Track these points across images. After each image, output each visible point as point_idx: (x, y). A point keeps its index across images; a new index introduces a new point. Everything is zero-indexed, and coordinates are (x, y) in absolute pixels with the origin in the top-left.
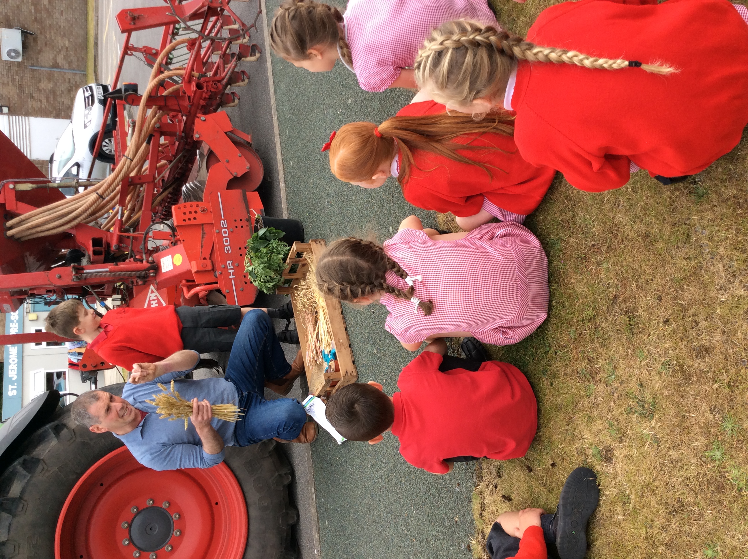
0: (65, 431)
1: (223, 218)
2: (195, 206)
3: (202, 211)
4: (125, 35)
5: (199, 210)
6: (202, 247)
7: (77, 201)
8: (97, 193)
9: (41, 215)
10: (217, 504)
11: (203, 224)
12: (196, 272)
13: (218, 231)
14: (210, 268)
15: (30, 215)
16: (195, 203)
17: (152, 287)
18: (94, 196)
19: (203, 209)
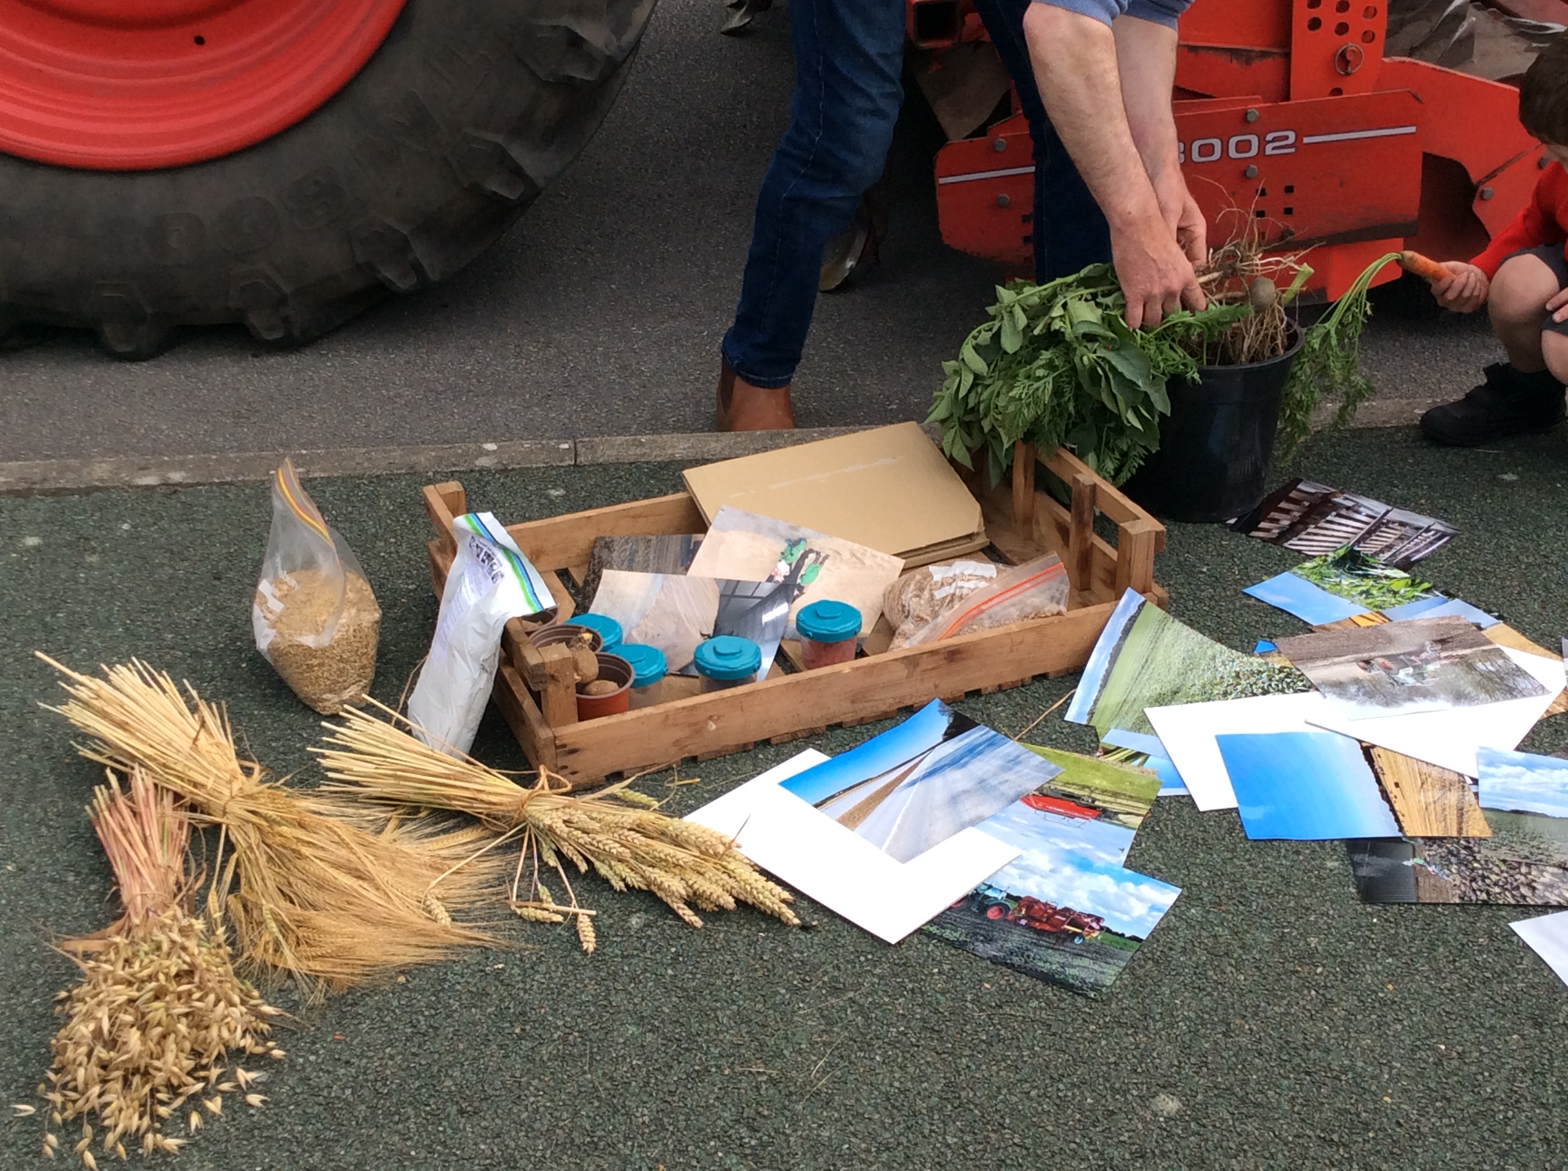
1: (1306, 140)
2: (1368, 24)
3: (1343, 55)
5: (1351, 43)
11: (1288, 56)
13: (1250, 118)
16: (1380, 24)
19: (1349, 57)
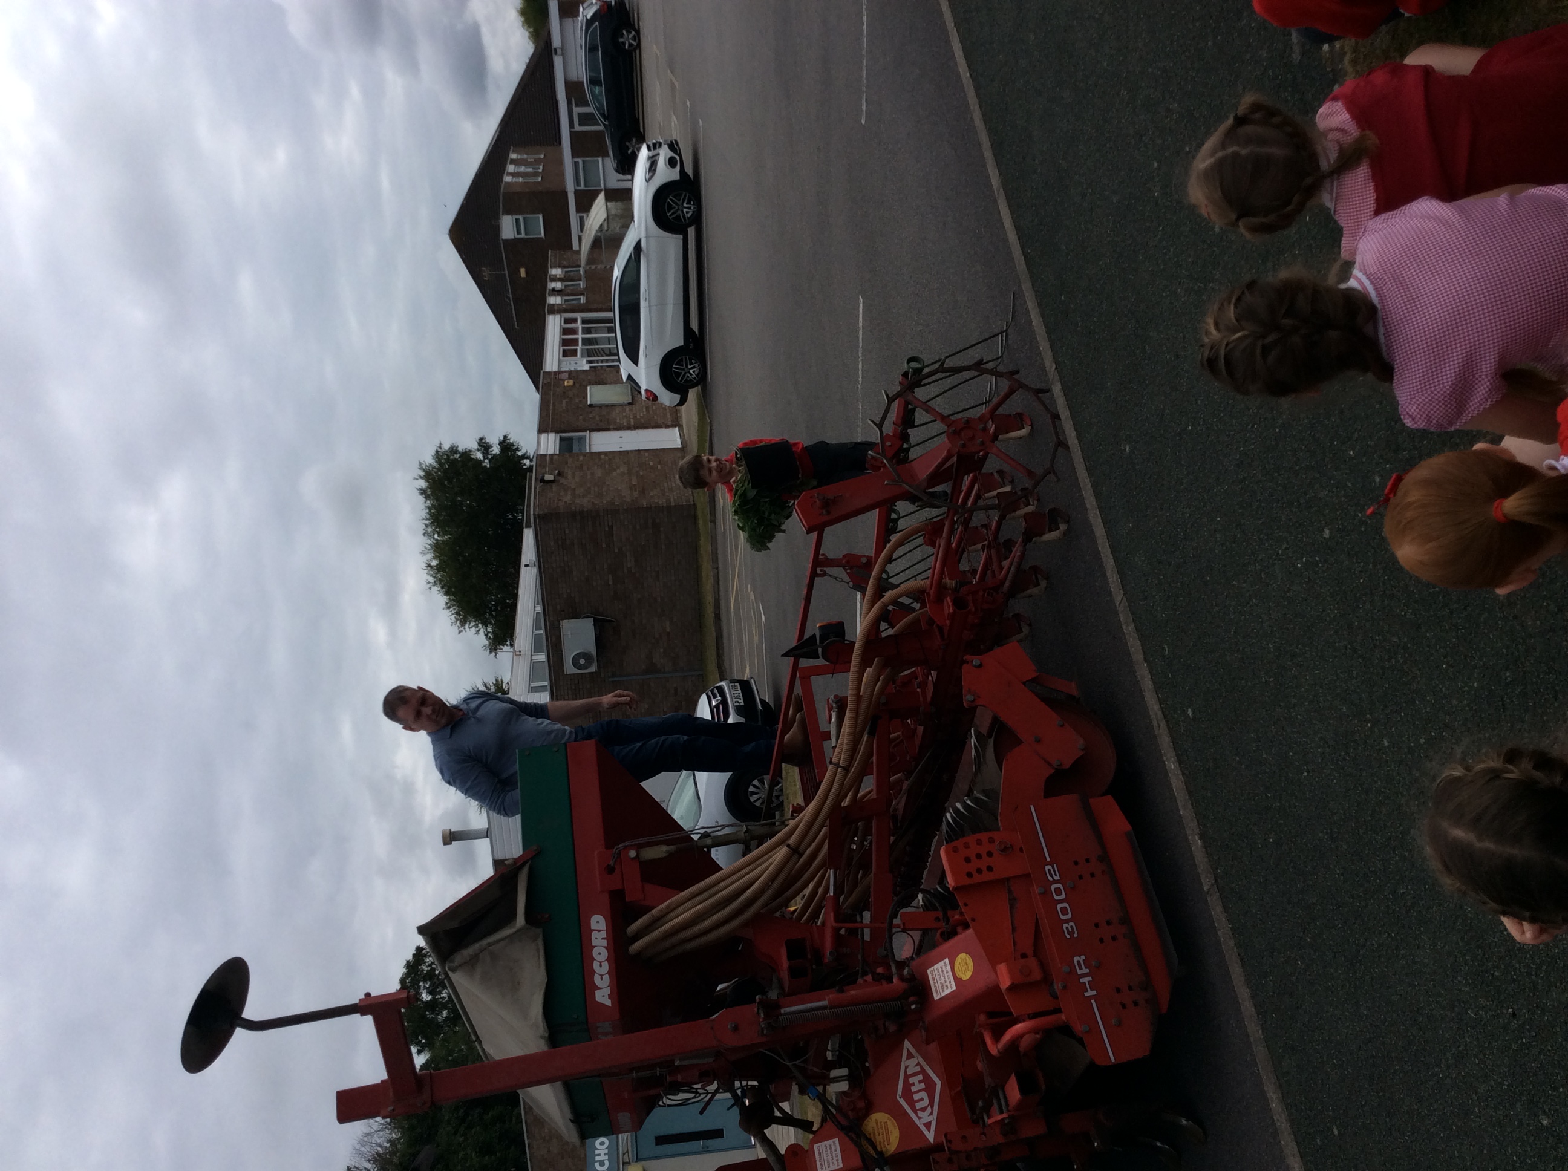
1: (1048, 859)
2: (986, 842)
3: (1003, 851)
4: (814, 537)
5: (996, 849)
6: (1014, 929)
7: (751, 867)
8: (788, 846)
9: (688, 905)
11: (1008, 879)
12: (1009, 989)
13: (1043, 892)
14: (1037, 975)
15: (668, 907)
16: (984, 836)
17: (907, 1044)
18: (782, 852)
19: (1003, 847)
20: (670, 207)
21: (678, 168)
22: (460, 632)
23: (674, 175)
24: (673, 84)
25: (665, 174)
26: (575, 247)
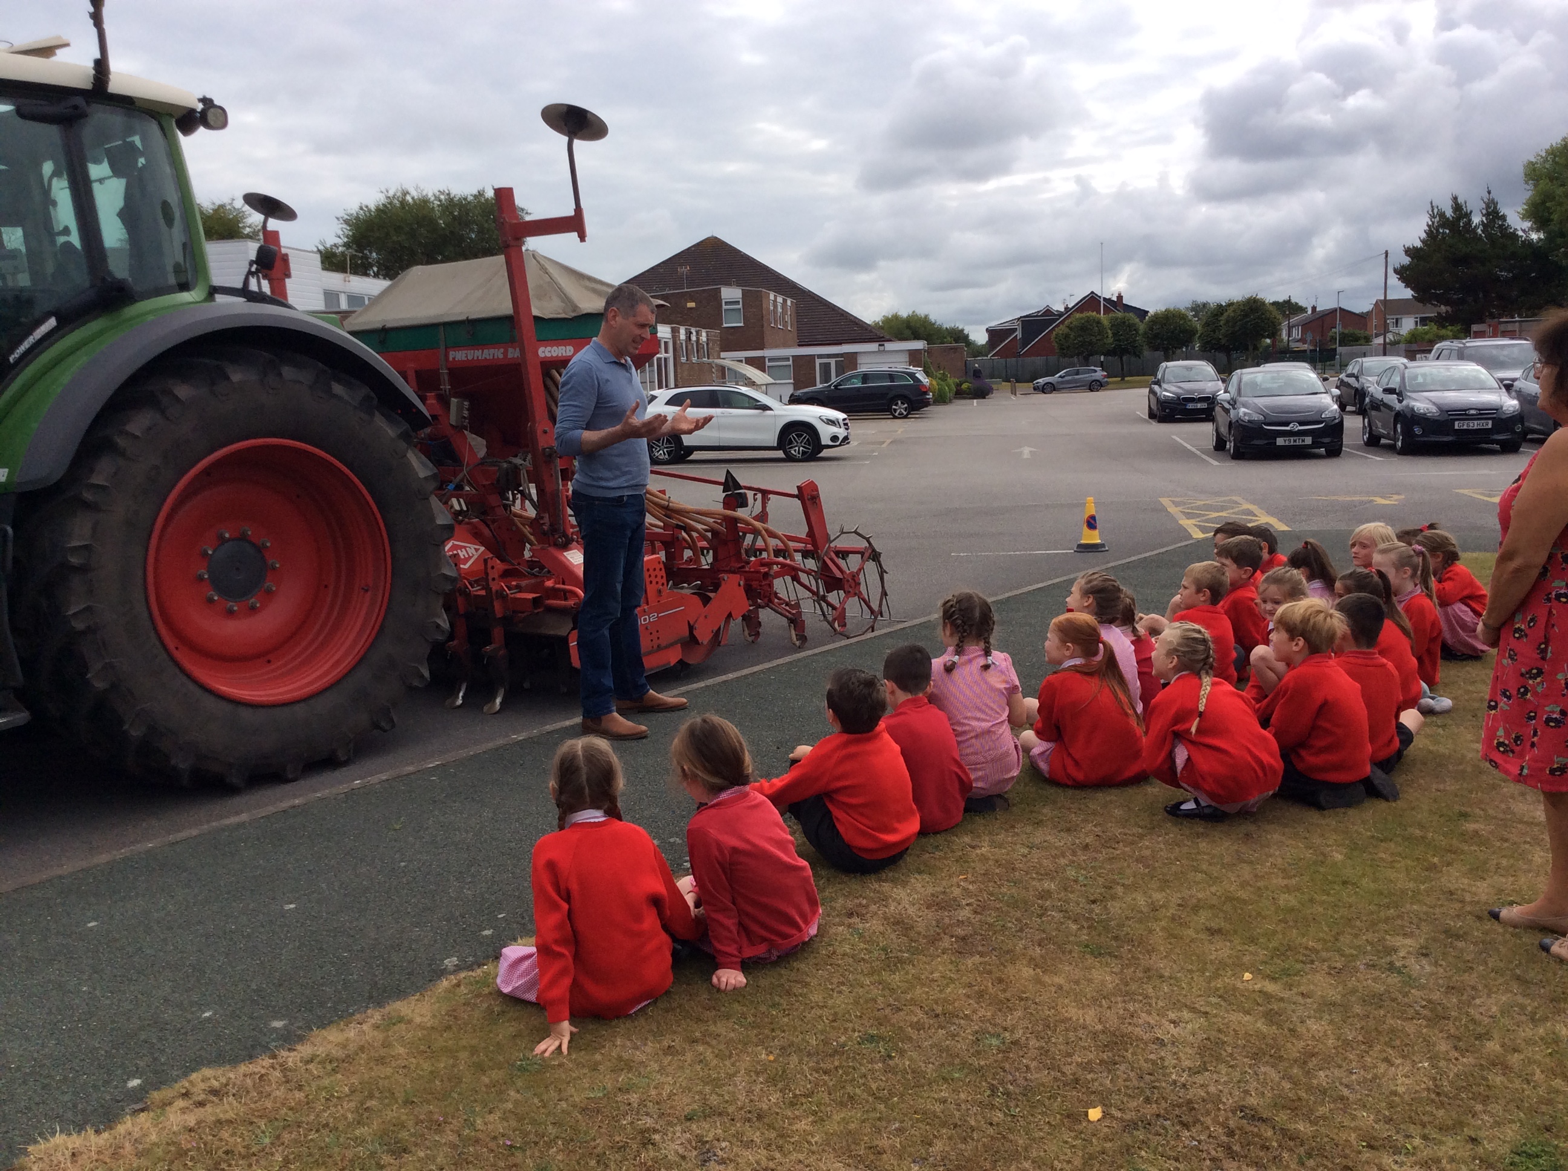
0: (403, 445)
1: (660, 615)
4: (796, 492)
5: (660, 587)
10: (269, 662)
17: (482, 549)
20: (799, 436)
21: (831, 443)
22: (338, 219)
23: (825, 440)
24: (884, 442)
25: (826, 433)
26: (723, 354)
